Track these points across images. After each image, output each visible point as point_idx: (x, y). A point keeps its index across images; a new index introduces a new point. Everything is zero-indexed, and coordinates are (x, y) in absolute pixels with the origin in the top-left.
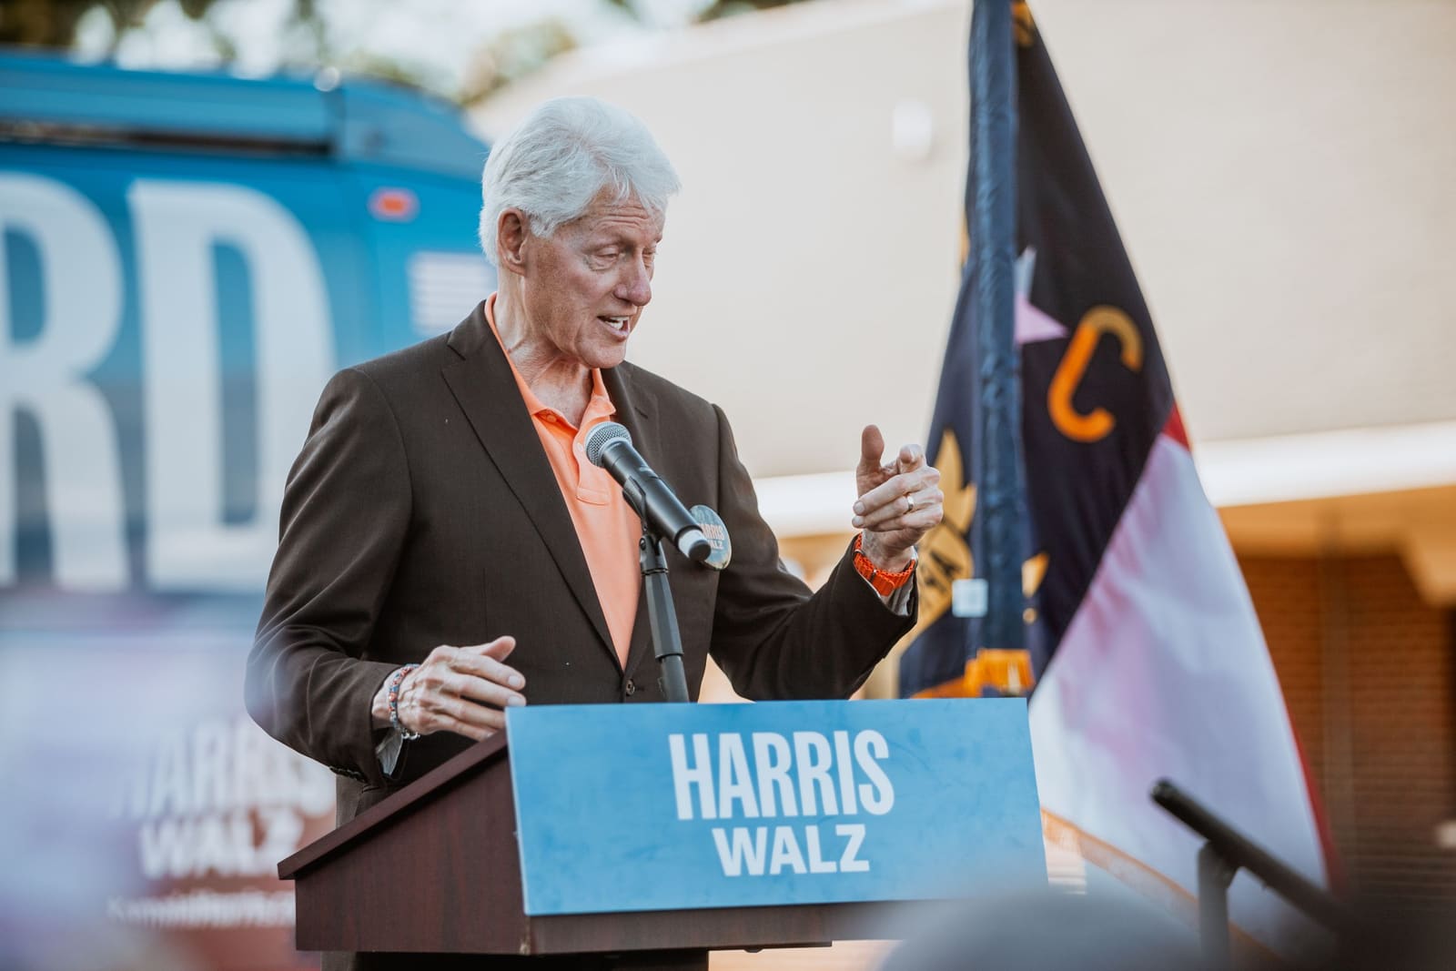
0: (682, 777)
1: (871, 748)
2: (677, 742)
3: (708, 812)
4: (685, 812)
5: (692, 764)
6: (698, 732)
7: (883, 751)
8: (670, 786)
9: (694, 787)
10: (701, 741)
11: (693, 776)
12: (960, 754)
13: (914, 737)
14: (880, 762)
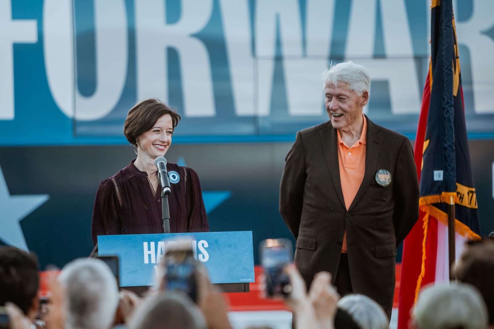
0: (146, 252)
1: (203, 245)
2: (145, 244)
3: (153, 261)
4: (146, 261)
5: (149, 249)
6: (152, 241)
7: (206, 245)
8: (143, 255)
9: (150, 255)
10: (153, 244)
11: (149, 252)
12: (230, 246)
13: (216, 241)
14: (205, 248)
